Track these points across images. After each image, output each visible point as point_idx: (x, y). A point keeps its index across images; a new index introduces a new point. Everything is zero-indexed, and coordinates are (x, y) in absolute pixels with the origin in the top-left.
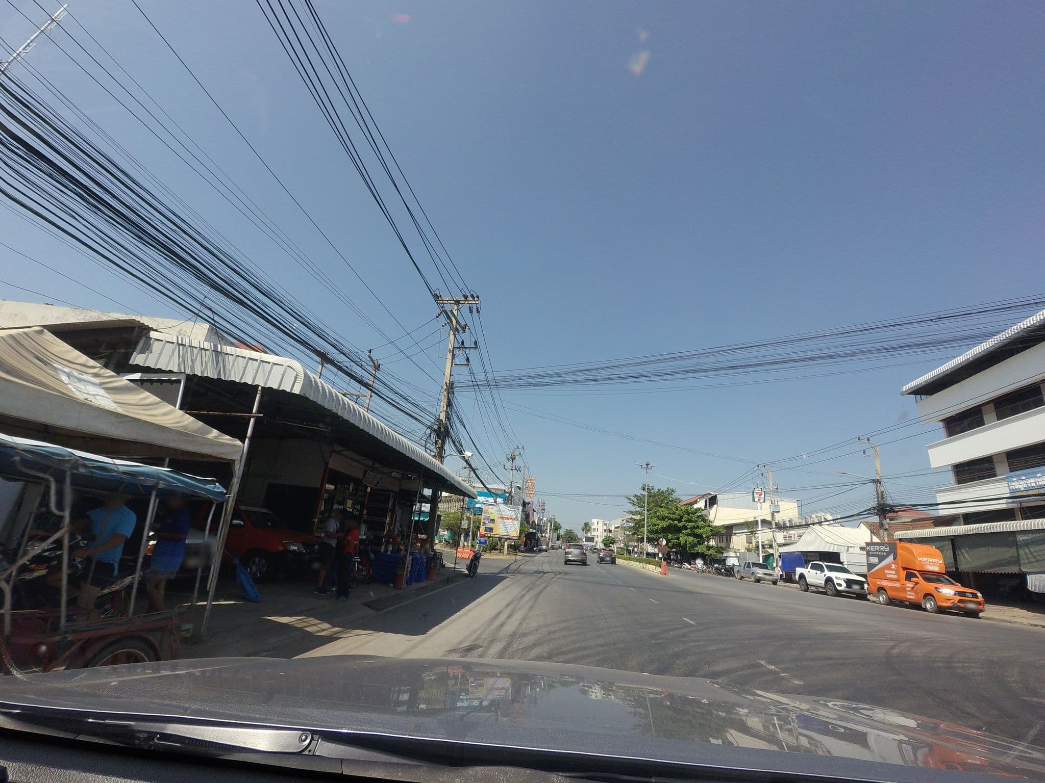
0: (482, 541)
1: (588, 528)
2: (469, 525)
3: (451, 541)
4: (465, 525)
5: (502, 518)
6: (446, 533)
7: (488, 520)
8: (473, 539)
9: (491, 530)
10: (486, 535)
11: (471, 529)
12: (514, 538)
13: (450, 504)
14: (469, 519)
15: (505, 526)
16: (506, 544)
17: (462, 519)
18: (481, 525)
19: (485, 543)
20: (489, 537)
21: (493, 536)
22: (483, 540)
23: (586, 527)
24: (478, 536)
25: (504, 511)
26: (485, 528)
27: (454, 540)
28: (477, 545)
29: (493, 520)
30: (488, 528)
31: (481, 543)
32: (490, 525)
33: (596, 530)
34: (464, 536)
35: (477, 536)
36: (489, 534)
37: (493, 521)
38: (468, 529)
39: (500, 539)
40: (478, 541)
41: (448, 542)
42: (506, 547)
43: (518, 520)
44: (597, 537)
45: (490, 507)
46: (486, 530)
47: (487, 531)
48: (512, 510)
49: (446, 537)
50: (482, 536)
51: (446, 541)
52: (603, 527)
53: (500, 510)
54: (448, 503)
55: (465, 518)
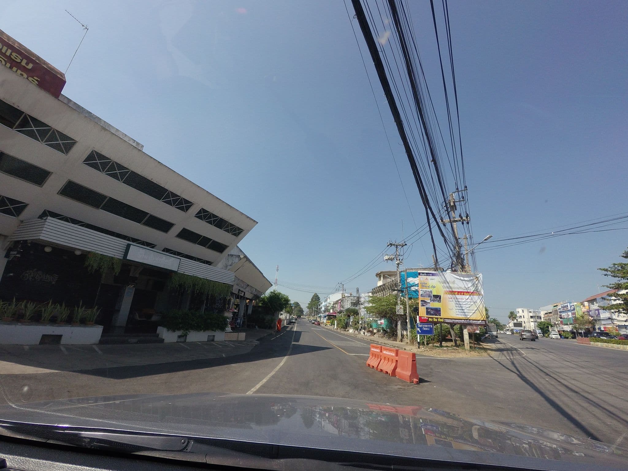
0: (424, 329)
1: (514, 316)
2: (405, 310)
3: (388, 330)
4: (399, 309)
5: (452, 293)
6: (383, 321)
7: (430, 296)
8: (413, 327)
9: (437, 311)
10: (430, 320)
11: (408, 314)
12: (479, 322)
13: (384, 292)
14: (403, 303)
15: (458, 303)
16: (466, 332)
17: (396, 304)
18: (420, 305)
19: (430, 331)
20: (436, 323)
21: (442, 320)
22: (426, 327)
23: (512, 315)
24: (418, 322)
25: (454, 282)
26: (427, 308)
27: (391, 328)
28: (418, 335)
29: (439, 296)
30: (432, 309)
31: (423, 332)
32: (435, 305)
33: (522, 316)
34: (401, 324)
35: (416, 322)
36: (435, 318)
37: (437, 297)
38: (405, 315)
39: (452, 325)
40: (418, 329)
41: (385, 332)
42: (466, 337)
43: (479, 294)
44: (525, 323)
45: (429, 278)
46: (428, 313)
47: (431, 314)
48: (466, 279)
49: (384, 326)
50: (422, 321)
51: (384, 330)
52: (528, 314)
53: (446, 282)
54: (383, 291)
55: (399, 302)
